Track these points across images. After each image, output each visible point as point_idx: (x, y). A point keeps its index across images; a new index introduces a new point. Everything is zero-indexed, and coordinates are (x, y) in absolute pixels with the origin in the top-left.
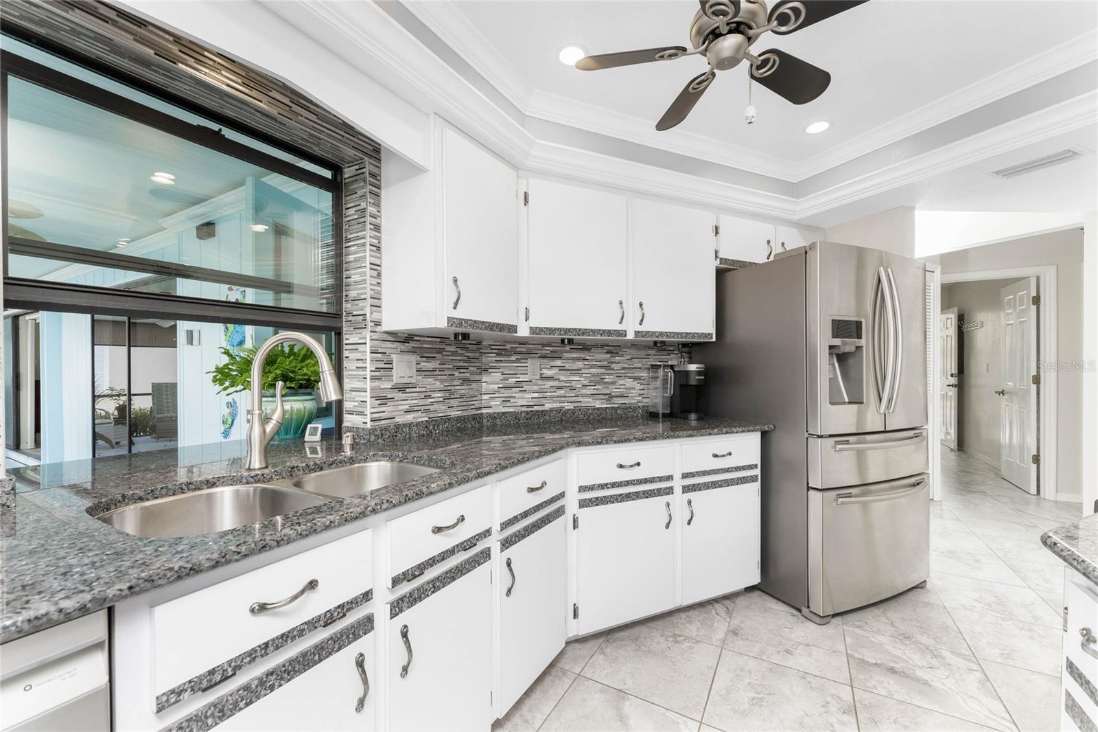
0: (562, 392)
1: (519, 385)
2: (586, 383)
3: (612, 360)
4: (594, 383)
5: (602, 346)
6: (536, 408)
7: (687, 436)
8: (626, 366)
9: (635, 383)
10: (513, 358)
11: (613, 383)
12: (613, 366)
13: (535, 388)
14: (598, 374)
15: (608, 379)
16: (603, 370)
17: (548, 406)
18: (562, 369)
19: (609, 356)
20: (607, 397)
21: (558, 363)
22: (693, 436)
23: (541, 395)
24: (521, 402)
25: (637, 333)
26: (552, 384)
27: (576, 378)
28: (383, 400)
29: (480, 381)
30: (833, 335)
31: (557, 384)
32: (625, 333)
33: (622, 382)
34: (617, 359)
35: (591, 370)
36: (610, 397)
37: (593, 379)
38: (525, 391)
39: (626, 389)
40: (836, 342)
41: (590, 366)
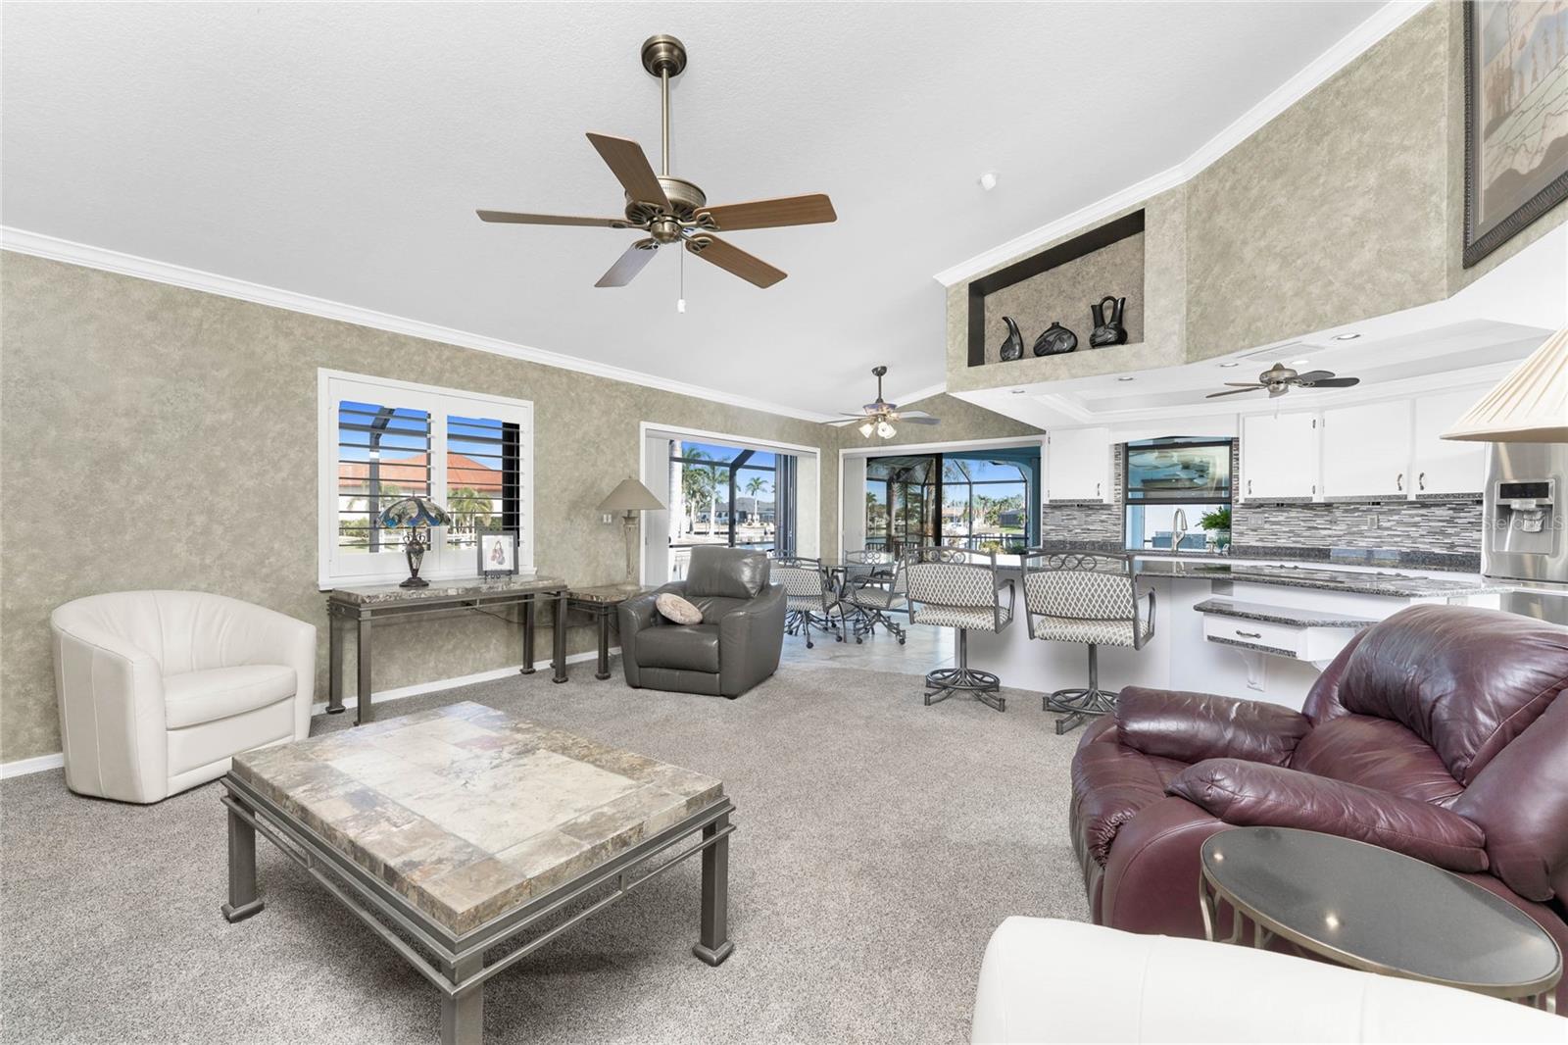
0: (1399, 539)
1: (1361, 533)
2: (1424, 533)
3: (1455, 515)
4: (1432, 533)
5: (1444, 505)
8: (1474, 520)
10: (1356, 514)
11: (1457, 534)
12: (1456, 521)
13: (1375, 535)
14: (1438, 527)
15: (1450, 531)
16: (1445, 524)
17: (1385, 549)
18: (1400, 523)
19: (1451, 512)
20: (1448, 545)
21: (1396, 517)
23: (1378, 540)
24: (1360, 544)
25: (1418, 496)
26: (1390, 533)
27: (1414, 529)
28: (1241, 534)
29: (1329, 529)
30: (1503, 496)
31: (1392, 533)
32: (1406, 497)
33: (1467, 534)
34: (1462, 514)
35: (1431, 524)
36: (1452, 546)
37: (1433, 530)
38: (1366, 537)
39: (1473, 540)
40: (1505, 502)
41: (1430, 520)
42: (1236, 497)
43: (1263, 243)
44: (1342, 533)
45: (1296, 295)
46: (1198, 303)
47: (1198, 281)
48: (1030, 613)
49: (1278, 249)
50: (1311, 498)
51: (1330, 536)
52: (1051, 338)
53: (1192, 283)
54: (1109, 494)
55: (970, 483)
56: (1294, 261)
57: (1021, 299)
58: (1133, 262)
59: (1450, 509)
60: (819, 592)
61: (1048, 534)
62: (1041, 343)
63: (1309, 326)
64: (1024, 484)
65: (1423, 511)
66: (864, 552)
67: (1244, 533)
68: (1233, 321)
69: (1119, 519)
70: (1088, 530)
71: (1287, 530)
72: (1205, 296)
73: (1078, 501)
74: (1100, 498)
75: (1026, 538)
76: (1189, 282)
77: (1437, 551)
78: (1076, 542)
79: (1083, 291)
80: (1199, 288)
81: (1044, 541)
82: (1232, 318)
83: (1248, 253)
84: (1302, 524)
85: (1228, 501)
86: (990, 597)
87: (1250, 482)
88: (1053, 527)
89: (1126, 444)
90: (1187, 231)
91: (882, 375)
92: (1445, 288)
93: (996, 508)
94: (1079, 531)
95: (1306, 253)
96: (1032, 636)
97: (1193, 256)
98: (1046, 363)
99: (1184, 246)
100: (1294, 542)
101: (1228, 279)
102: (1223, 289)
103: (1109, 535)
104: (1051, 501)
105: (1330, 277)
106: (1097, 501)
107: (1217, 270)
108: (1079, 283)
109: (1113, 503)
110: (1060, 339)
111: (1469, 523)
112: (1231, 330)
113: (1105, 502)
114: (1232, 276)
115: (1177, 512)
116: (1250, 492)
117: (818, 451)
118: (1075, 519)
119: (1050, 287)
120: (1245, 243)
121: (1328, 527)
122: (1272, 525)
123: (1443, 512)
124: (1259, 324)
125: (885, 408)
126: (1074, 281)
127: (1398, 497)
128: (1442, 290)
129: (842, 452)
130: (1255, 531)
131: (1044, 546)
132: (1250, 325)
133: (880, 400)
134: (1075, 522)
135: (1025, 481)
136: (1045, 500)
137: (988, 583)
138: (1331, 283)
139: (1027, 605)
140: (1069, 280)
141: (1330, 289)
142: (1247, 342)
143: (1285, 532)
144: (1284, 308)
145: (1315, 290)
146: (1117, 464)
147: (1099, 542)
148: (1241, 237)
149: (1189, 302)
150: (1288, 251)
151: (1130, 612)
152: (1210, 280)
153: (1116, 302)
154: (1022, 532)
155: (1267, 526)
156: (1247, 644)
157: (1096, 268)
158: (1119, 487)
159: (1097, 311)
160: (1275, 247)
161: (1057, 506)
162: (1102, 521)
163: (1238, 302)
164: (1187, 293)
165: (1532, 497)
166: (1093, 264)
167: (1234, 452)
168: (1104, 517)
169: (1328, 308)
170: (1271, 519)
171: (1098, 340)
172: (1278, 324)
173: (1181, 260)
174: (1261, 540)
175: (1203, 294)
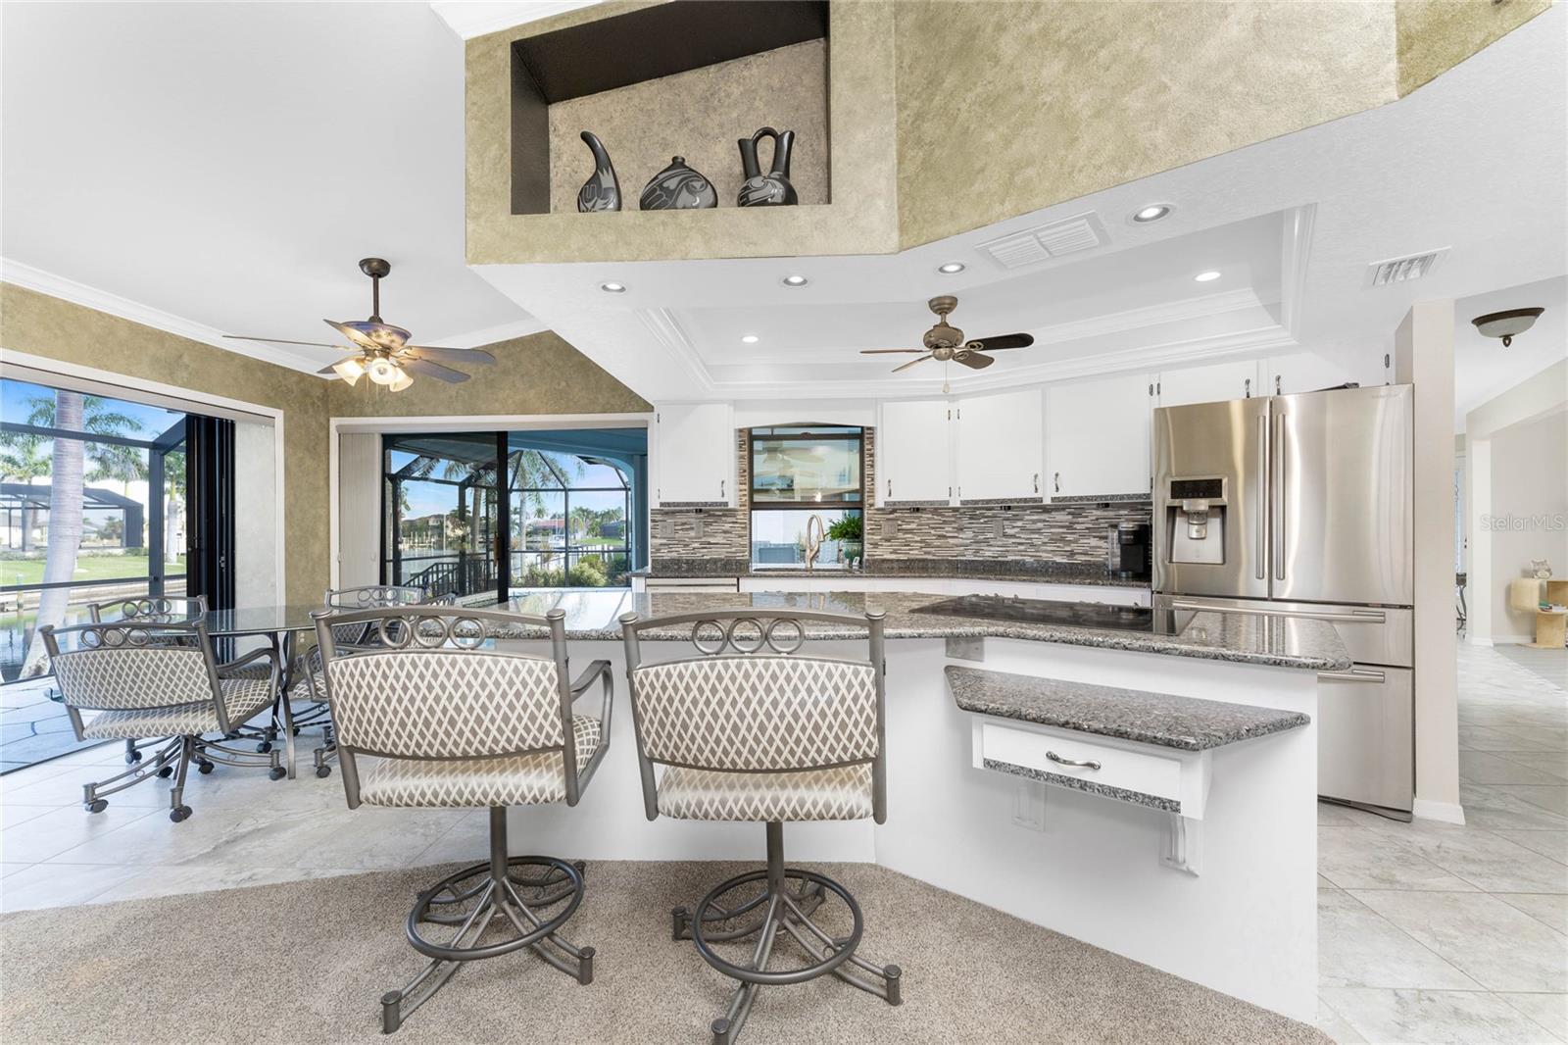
0: (1022, 548)
1: (986, 541)
2: (1046, 540)
3: (1075, 520)
4: (1053, 540)
5: (1064, 509)
6: (1000, 559)
7: (1044, 582)
8: (1090, 526)
9: (1102, 542)
10: (982, 521)
11: (1076, 541)
12: (1076, 526)
13: (1000, 543)
14: (1059, 533)
15: (1070, 537)
16: (1065, 530)
17: (1010, 558)
18: (1023, 529)
19: (1070, 517)
20: (1068, 553)
21: (1020, 524)
22: (1051, 582)
23: (1004, 549)
24: (987, 554)
25: (1053, 499)
26: (1014, 540)
27: (1037, 536)
28: (875, 545)
29: (956, 537)
30: (1174, 496)
31: (1018, 541)
32: (1041, 500)
33: (1086, 541)
34: (1080, 520)
35: (1053, 530)
36: (1072, 554)
37: (1054, 537)
38: (991, 545)
39: (1090, 547)
40: (1176, 502)
41: (1051, 527)
42: (871, 501)
43: (1034, 26)
44: (968, 541)
45: (1098, 114)
46: (919, 142)
47: (915, 104)
48: (647, 762)
49: (1064, 33)
50: (947, 502)
51: (957, 546)
52: (672, 184)
53: (906, 108)
54: (733, 497)
55: (566, 490)
56: (1094, 53)
57: (616, 122)
58: (799, 89)
59: (1069, 514)
60: (206, 693)
61: (658, 550)
62: (653, 191)
63: (1124, 168)
64: (624, 492)
65: (1045, 516)
66: (376, 589)
67: (874, 547)
68: (982, 170)
69: (745, 528)
70: (709, 543)
71: (918, 539)
72: (930, 129)
73: (697, 504)
74: (724, 500)
75: (628, 551)
76: (902, 107)
77: (1058, 559)
78: (693, 561)
79: (721, 126)
80: (920, 116)
81: (653, 561)
82: (978, 165)
83: (1008, 46)
84: (933, 532)
85: (859, 506)
86: (553, 725)
87: (889, 481)
88: (664, 541)
89: (750, 430)
90: (896, 18)
91: (380, 276)
92: (1393, 78)
93: (599, 520)
94: (697, 545)
95: (1115, 37)
96: (652, 811)
97: (907, 61)
98: (664, 224)
99: (891, 42)
100: (926, 553)
101: (970, 94)
102: (963, 115)
103: (733, 550)
104: (662, 504)
105: (1164, 79)
106: (721, 504)
107: (950, 81)
108: (715, 110)
109: (738, 508)
110: (687, 185)
111: (1087, 529)
112: (978, 187)
113: (731, 506)
114: (979, 90)
115: (812, 518)
116: (890, 494)
117: (279, 415)
118: (692, 529)
119: (665, 107)
120: (1001, 28)
121: (956, 535)
122: (904, 534)
123: (1062, 517)
124: (1030, 172)
125: (383, 333)
126: (707, 104)
127: (1034, 500)
128: (1389, 83)
129: (334, 422)
130: (889, 541)
131: (653, 568)
132: (1012, 174)
133: (376, 320)
134: (692, 534)
135: (626, 489)
136: (653, 503)
137: (544, 693)
138: (1165, 88)
139: (640, 742)
140: (698, 102)
141: (1162, 98)
142: (1008, 206)
143: (916, 542)
144: (1077, 139)
145: (1134, 102)
146: (742, 457)
147: (721, 560)
148: (994, 19)
149: (903, 142)
150: (1081, 35)
151: (870, 744)
152: (938, 100)
153: (778, 139)
154: (622, 544)
155: (900, 535)
156: (1070, 780)
157: (741, 89)
158: (743, 487)
159: (747, 150)
160: (1059, 29)
161: (670, 510)
162: (725, 532)
163: (991, 136)
164: (898, 125)
165: (1204, 497)
166: (738, 82)
167: (867, 447)
168: (727, 526)
169: (1159, 135)
170: (904, 527)
171: (753, 196)
172: (1066, 169)
173: (888, 66)
174: (895, 552)
175: (926, 126)
